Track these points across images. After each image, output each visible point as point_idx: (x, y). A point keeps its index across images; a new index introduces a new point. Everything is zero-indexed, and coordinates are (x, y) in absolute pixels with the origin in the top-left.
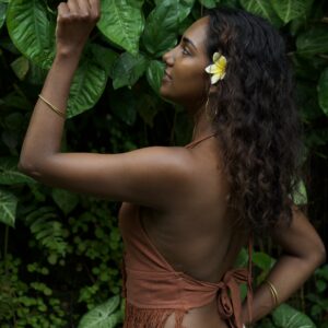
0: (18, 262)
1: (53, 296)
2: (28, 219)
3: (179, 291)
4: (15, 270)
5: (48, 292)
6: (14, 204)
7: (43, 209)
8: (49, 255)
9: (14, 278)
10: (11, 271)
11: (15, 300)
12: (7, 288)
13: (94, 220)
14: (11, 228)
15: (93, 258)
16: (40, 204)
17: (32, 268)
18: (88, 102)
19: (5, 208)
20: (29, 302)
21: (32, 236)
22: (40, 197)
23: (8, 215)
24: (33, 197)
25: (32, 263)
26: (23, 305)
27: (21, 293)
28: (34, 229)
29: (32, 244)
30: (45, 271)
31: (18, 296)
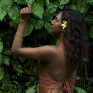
0: (9, 75)
1: (19, 84)
2: (12, 64)
3: (52, 83)
4: (9, 77)
5: (17, 83)
6: (9, 60)
7: (16, 61)
8: (18, 73)
9: (8, 79)
10: (7, 77)
11: (8, 85)
12: (6, 82)
13: (30, 64)
14: (8, 66)
15: (29, 74)
16: (16, 60)
17: (13, 77)
18: (29, 33)
19: (6, 61)
20: (12, 86)
21: (13, 68)
22: (15, 58)
23: (7, 63)
24: (14, 58)
25: (13, 75)
26: (11, 87)
27: (10, 83)
28: (14, 66)
29: (13, 70)
30: (16, 78)
31: (9, 84)
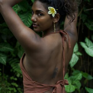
0: (7, 76)
2: (10, 62)
4: (6, 79)
5: (17, 86)
7: (15, 59)
9: (6, 81)
10: (5, 79)
11: (6, 89)
12: (3, 85)
14: (5, 65)
17: (12, 78)
19: (3, 59)
20: (11, 89)
22: (14, 55)
23: (4, 62)
24: (12, 56)
26: (9, 90)
27: (8, 86)
28: (12, 65)
29: (11, 70)
30: (16, 79)
